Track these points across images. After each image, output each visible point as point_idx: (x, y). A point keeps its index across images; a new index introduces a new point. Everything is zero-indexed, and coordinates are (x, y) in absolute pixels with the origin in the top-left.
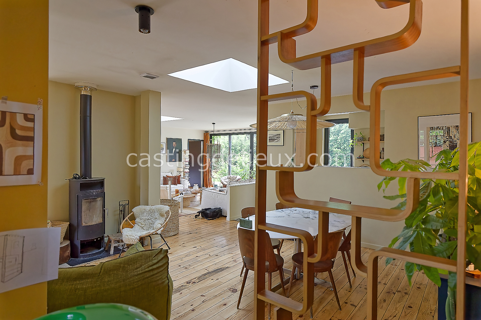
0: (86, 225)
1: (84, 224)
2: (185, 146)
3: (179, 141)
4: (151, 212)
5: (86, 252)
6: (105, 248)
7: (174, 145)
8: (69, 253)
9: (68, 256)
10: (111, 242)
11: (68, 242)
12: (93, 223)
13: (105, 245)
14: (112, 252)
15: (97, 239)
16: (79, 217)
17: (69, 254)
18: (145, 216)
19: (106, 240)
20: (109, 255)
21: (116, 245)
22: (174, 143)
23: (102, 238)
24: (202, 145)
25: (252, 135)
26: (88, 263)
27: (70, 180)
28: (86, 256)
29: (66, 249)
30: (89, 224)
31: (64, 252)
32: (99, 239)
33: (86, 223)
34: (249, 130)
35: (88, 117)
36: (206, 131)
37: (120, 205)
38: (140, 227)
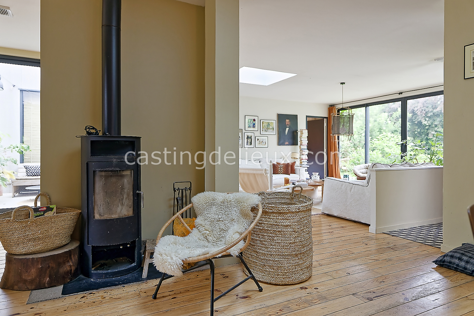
0: (102, 218)
1: (97, 217)
2: (302, 125)
3: (294, 118)
4: (225, 205)
7: (287, 123)
8: (70, 266)
9: (68, 272)
11: (75, 245)
12: (114, 216)
14: (144, 273)
15: (124, 245)
16: (90, 202)
18: (213, 213)
20: (139, 279)
22: (287, 121)
24: (325, 125)
25: (404, 101)
26: (92, 293)
27: (82, 137)
28: (100, 276)
29: (65, 259)
30: (106, 217)
31: (60, 265)
32: (128, 246)
33: (100, 215)
34: (399, 94)
35: (114, 27)
36: (331, 105)
37: (174, 189)
38: (203, 234)
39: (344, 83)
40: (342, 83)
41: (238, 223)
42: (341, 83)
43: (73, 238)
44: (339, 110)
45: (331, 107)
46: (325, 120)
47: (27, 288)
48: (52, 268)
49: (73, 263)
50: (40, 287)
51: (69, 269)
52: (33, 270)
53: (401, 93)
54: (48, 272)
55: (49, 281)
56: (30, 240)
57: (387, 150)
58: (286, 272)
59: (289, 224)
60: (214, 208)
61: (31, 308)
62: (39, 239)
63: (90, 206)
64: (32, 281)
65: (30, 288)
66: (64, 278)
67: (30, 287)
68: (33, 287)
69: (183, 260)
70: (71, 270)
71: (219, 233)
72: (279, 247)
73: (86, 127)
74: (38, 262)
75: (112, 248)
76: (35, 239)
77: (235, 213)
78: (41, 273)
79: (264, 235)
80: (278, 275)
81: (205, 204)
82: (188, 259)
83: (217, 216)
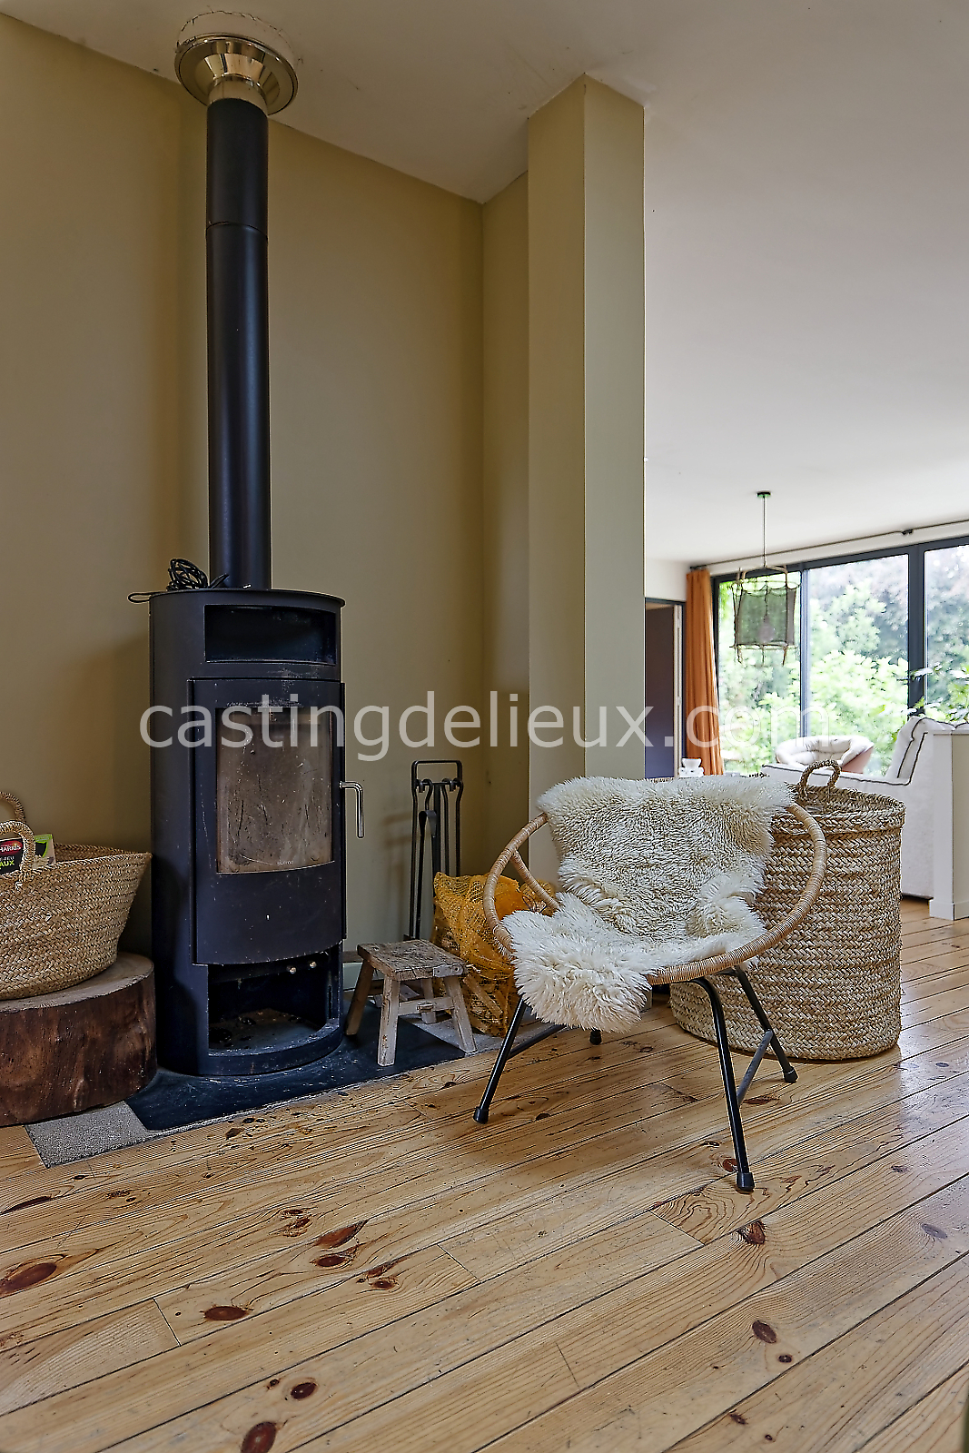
0: (243, 870)
1: (228, 865)
5: (244, 1042)
6: (344, 1025)
8: (142, 1037)
9: (137, 1058)
10: (378, 987)
11: (141, 971)
12: (284, 863)
13: (347, 1004)
14: (387, 1051)
15: (301, 962)
16: (203, 815)
17: (149, 1044)
19: (351, 971)
20: (369, 1071)
21: (412, 1008)
23: (332, 961)
24: (678, 624)
25: (916, 554)
26: (252, 1120)
27: (154, 598)
28: (239, 1067)
29: (127, 1012)
30: (259, 865)
31: (116, 1030)
32: (313, 965)
33: (237, 858)
34: (904, 533)
36: (694, 565)
37: (415, 783)
38: (598, 911)
39: (769, 493)
40: (763, 494)
41: (726, 865)
42: (758, 494)
43: (128, 946)
44: (716, 581)
45: (696, 572)
46: (678, 610)
47: (11, 1117)
48: (94, 1041)
49: (146, 1024)
50: (56, 1109)
51: (138, 1046)
52: (31, 1054)
53: (910, 531)
54: (80, 1057)
55: (83, 1089)
56: (14, 949)
57: (849, 700)
58: (851, 1018)
59: (857, 868)
60: (619, 831)
61: (76, 1178)
62: (44, 943)
63: (204, 829)
64: (27, 1093)
65: (19, 1117)
66: (126, 1075)
67: (17, 1112)
68: (32, 1111)
69: (648, 977)
70: (144, 1051)
71: (652, 905)
72: (830, 944)
73: (173, 565)
74: (49, 1023)
75: (259, 974)
76: (30, 944)
77: (704, 836)
78: (60, 1058)
79: (774, 909)
80: (828, 1029)
81: (588, 816)
82: (665, 972)
83: (636, 852)
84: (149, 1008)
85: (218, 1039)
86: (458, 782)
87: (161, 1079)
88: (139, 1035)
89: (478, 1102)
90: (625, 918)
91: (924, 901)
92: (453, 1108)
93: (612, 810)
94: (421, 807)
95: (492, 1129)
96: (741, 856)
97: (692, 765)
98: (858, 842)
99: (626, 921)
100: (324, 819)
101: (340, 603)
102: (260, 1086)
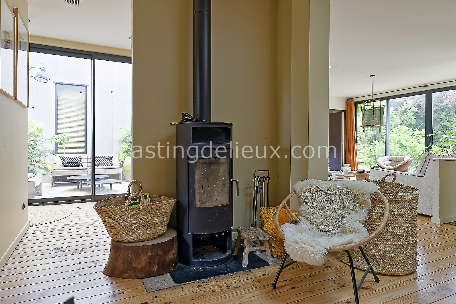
0: (203, 206)
1: (198, 204)
5: (203, 257)
6: (233, 252)
8: (174, 254)
9: (172, 261)
10: (243, 241)
11: (173, 235)
12: (215, 204)
13: (234, 245)
14: (245, 262)
15: (220, 234)
16: (191, 190)
17: (175, 256)
19: (235, 235)
20: (240, 268)
21: (253, 249)
23: (229, 233)
24: (343, 118)
25: (429, 94)
26: (205, 282)
27: (177, 124)
28: (201, 264)
29: (170, 247)
30: (208, 204)
31: (166, 252)
32: (223, 234)
33: (201, 203)
34: (424, 87)
35: (206, 12)
36: (349, 98)
37: (255, 177)
38: (312, 223)
39: (375, 76)
40: (373, 76)
41: (355, 211)
42: (371, 76)
43: (170, 226)
44: (356, 104)
45: (349, 101)
46: (343, 113)
47: (137, 276)
48: (160, 256)
49: (175, 251)
50: (150, 275)
51: (173, 257)
52: (143, 258)
53: (427, 86)
54: (156, 260)
55: (157, 269)
56: (138, 228)
57: (404, 143)
58: (399, 262)
59: (401, 212)
60: (319, 197)
61: (155, 297)
62: (146, 226)
63: (191, 193)
64: (142, 270)
65: (140, 277)
66: (169, 266)
67: (139, 275)
68: (143, 275)
69: (327, 249)
70: (174, 258)
71: (330, 222)
72: (392, 237)
73: (183, 115)
74: (148, 250)
75: (207, 236)
76: (143, 226)
77: (347, 200)
78: (151, 261)
79: (372, 224)
80: (391, 265)
81: (309, 192)
82: (332, 248)
83: (324, 204)
84: (176, 246)
85: (195, 255)
86: (268, 177)
87: (179, 266)
88: (173, 254)
89: (273, 281)
90: (322, 226)
91: (429, 216)
92: (265, 283)
93: (317, 190)
94: (257, 184)
95: (278, 291)
96: (360, 208)
97: (347, 166)
98: (402, 203)
99: (321, 227)
100: (226, 190)
101: (231, 124)
102: (207, 271)
